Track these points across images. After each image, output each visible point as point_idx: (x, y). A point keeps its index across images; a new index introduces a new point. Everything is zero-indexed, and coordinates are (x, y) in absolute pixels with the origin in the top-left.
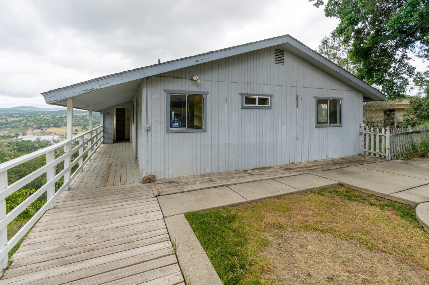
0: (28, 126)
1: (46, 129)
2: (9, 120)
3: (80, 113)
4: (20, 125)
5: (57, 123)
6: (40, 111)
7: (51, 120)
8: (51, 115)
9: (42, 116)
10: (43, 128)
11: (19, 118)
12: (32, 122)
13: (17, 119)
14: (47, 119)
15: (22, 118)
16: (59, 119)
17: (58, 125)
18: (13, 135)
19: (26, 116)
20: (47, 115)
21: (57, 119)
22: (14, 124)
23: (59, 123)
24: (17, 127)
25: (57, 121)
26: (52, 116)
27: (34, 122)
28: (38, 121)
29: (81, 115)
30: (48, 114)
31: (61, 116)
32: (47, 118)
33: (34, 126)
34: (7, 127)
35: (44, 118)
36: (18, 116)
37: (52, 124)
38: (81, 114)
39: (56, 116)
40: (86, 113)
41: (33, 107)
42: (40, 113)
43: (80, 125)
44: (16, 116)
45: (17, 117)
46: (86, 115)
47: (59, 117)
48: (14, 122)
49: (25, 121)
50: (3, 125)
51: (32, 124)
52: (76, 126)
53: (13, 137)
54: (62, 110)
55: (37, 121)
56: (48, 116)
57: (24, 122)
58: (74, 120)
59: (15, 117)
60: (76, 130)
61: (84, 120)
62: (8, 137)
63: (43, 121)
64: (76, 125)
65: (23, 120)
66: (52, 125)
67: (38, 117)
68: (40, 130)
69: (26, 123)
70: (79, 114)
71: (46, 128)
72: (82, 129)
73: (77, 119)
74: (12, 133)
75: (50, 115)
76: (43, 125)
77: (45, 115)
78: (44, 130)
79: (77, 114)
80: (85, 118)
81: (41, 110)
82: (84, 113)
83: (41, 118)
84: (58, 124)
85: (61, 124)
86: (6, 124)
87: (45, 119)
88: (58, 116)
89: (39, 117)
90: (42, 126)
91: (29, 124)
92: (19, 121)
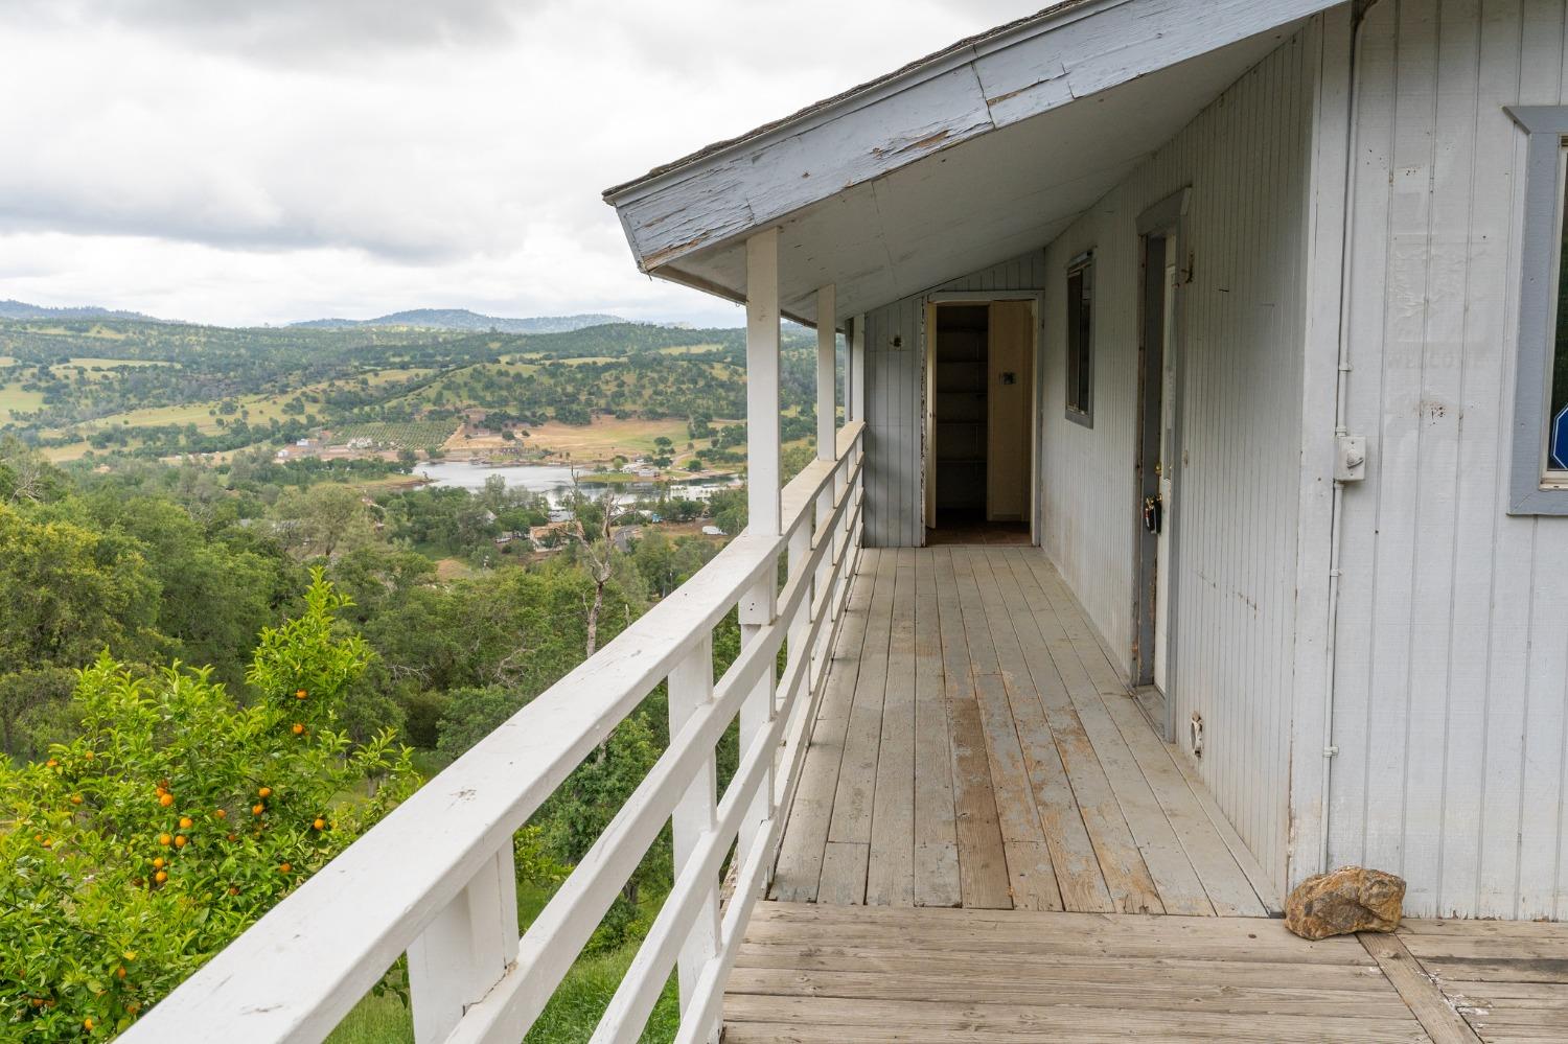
0: (449, 414)
1: (526, 434)
2: (372, 380)
3: (679, 344)
4: (416, 407)
5: (573, 398)
6: (494, 335)
7: (547, 381)
8: (546, 358)
9: (504, 359)
10: (510, 423)
11: (413, 372)
12: (464, 393)
13: (401, 376)
14: (525, 375)
15: (422, 372)
16: (579, 376)
17: (578, 414)
18: (391, 456)
19: (439, 358)
20: (528, 356)
21: (571, 380)
22: (394, 403)
23: (583, 397)
24: (408, 419)
25: (570, 389)
26: (548, 362)
27: (473, 395)
28: (490, 385)
29: (682, 357)
30: (530, 351)
31: (589, 360)
32: (526, 371)
33: (475, 417)
34: (368, 419)
35: (512, 371)
36: (407, 359)
37: (550, 404)
38: (683, 349)
39: (566, 361)
40: (708, 343)
41: (462, 314)
42: (495, 346)
43: (679, 414)
44: (397, 360)
45: (404, 367)
46: (709, 353)
47: (580, 367)
48: (392, 390)
49: (437, 386)
50: (353, 404)
51: (467, 402)
52: (663, 415)
53: (393, 468)
54: (592, 328)
55: (487, 387)
56: (531, 362)
57: (432, 393)
58: (653, 382)
59: (393, 366)
60: (663, 441)
61: (701, 383)
62: (373, 466)
63: (509, 387)
64: (660, 410)
65: (427, 382)
66: (550, 411)
67: (489, 366)
68: (498, 439)
69: (440, 395)
70: (676, 351)
71: (527, 427)
72: (693, 436)
73: (663, 380)
74: (386, 447)
75: (541, 355)
76: (513, 411)
77: (518, 356)
78: (519, 435)
79: (663, 352)
80: (701, 374)
81: (500, 328)
82: (699, 342)
83: (500, 373)
84: (575, 407)
85: (589, 403)
86: (363, 403)
87: (518, 376)
88: (575, 362)
89: (493, 368)
90: (509, 417)
91: (452, 401)
92: (412, 387)
